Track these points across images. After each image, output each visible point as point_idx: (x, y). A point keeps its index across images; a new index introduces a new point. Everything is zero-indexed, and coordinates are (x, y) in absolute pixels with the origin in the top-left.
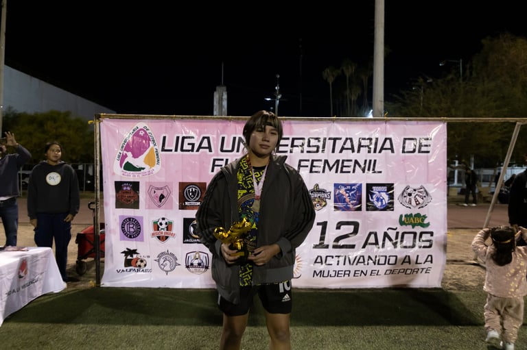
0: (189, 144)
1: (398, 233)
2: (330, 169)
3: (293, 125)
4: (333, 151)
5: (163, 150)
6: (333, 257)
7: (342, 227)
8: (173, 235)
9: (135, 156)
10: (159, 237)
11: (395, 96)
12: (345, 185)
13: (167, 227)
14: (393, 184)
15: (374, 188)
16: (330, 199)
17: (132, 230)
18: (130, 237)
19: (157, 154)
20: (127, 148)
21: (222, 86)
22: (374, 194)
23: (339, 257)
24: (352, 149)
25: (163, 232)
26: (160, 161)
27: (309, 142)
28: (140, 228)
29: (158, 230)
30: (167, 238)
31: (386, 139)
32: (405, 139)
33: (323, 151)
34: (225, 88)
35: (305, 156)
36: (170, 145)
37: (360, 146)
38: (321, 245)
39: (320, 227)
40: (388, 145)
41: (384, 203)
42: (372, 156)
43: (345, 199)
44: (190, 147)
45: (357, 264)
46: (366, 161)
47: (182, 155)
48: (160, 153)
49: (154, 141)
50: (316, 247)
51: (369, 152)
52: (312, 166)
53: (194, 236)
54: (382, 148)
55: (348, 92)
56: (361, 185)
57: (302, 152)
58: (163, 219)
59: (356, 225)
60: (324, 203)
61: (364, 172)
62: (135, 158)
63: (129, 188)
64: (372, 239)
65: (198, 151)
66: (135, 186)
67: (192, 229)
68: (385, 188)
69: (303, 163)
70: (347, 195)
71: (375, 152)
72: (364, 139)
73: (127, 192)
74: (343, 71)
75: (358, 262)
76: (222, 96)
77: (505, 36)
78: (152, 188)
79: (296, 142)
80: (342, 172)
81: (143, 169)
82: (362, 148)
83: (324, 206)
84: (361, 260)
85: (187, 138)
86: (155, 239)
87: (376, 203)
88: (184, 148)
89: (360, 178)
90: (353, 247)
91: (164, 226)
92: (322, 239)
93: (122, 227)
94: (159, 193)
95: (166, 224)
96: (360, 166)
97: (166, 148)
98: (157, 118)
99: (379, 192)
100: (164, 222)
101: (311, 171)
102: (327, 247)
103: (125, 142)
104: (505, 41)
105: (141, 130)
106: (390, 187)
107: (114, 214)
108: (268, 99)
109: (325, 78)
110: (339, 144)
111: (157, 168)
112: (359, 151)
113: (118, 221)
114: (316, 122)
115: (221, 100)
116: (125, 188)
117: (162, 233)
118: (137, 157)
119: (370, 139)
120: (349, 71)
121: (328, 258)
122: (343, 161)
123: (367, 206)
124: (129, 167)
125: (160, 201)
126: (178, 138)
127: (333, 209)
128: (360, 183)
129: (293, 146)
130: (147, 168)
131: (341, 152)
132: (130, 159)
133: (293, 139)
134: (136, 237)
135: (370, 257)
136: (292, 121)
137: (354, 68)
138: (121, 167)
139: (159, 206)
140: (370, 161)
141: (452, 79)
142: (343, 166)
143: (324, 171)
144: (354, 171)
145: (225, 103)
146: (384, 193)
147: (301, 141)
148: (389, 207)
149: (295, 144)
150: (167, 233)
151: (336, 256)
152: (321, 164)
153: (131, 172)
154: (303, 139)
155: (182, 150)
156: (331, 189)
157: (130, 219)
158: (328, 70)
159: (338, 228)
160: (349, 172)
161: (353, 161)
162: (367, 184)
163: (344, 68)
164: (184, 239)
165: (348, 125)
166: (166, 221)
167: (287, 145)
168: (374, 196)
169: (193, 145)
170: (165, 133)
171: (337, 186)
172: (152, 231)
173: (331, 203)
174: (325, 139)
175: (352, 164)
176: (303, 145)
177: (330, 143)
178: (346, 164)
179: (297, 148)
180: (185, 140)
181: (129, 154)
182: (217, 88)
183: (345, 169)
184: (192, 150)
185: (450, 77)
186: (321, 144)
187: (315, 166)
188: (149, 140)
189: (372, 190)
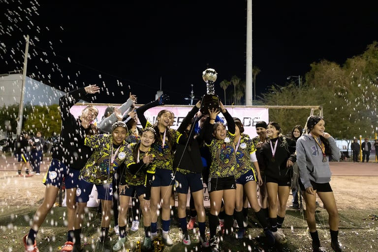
3: (179, 110)
21: (161, 91)
32: (245, 118)
49: (96, 119)
55: (235, 95)
74: (232, 83)
77: (324, 62)
104: (324, 65)
108: (187, 99)
109: (221, 87)
120: (236, 82)
129: (178, 122)
133: (179, 118)
136: (178, 107)
141: (292, 87)
149: (180, 121)
158: (223, 82)
163: (233, 81)
182: (158, 92)
185: (290, 85)
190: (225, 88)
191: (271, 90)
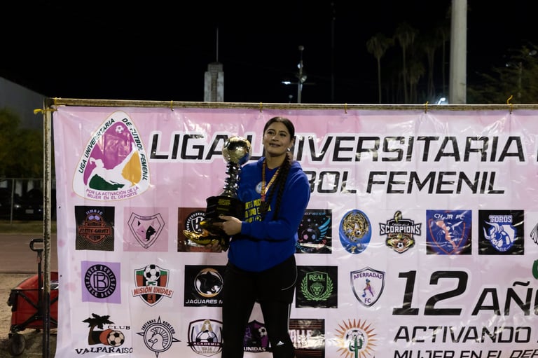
0: (195, 147)
1: (530, 291)
2: (421, 187)
3: (361, 117)
4: (425, 159)
5: (154, 156)
6: (425, 329)
7: (441, 280)
8: (169, 293)
9: (109, 166)
10: (145, 297)
11: (484, 75)
12: (444, 213)
13: (159, 281)
14: (522, 212)
15: (491, 217)
16: (420, 235)
17: (102, 285)
18: (99, 296)
19: (144, 163)
20: (96, 153)
21: (218, 64)
22: (491, 227)
23: (435, 328)
24: (456, 155)
25: (153, 289)
26: (148, 175)
27: (386, 144)
28: (115, 282)
29: (144, 285)
30: (158, 297)
31: (511, 139)
33: (409, 158)
34: (220, 67)
35: (380, 166)
36: (165, 148)
37: (469, 150)
38: (407, 310)
39: (405, 280)
40: (513, 148)
41: (508, 243)
42: (488, 166)
43: (444, 235)
44: (196, 152)
45: (464, 341)
46: (478, 174)
47: (184, 164)
48: (149, 161)
49: (138, 142)
50: (397, 312)
51: (484, 159)
52: (391, 181)
53: (202, 294)
54: (505, 154)
55: (405, 71)
56: (471, 211)
57: (375, 159)
58: (153, 267)
59: (463, 277)
60: (410, 242)
61: (475, 191)
62: (108, 169)
63: (97, 218)
64: (488, 301)
65: (209, 157)
66: (108, 213)
67: (198, 284)
68: (509, 218)
69: (376, 178)
70: (448, 228)
71: (493, 159)
72: (475, 139)
73: (94, 223)
74: (397, 41)
75: (466, 338)
76: (217, 78)
78: (134, 217)
79: (365, 144)
80: (439, 191)
81: (121, 186)
82: (471, 154)
83: (411, 246)
84: (472, 334)
85: (191, 137)
86: (139, 300)
87: (494, 242)
88: (188, 154)
89: (469, 202)
90: (457, 312)
91: (154, 278)
92: (408, 298)
93: (86, 280)
94: (146, 225)
95: (157, 274)
96: (468, 183)
97: (158, 153)
98: (145, 105)
99: (500, 224)
100: (153, 272)
101: (389, 191)
102: (416, 312)
103: (92, 143)
105: (119, 123)
106: (518, 216)
107: (73, 259)
108: (286, 83)
110: (435, 147)
111: (143, 186)
112: (466, 159)
113: (80, 270)
114: (397, 111)
115: (215, 83)
116: (91, 218)
117: (150, 290)
118: (112, 168)
119: (486, 139)
120: (407, 40)
121: (417, 330)
122: (441, 174)
123: (480, 246)
124: (98, 183)
125: (148, 238)
126: (177, 137)
127: (425, 251)
128: (468, 209)
129: (360, 150)
130: (128, 185)
131: (437, 159)
132: (100, 170)
133: (361, 139)
134: (109, 295)
135: (485, 330)
136: (360, 111)
137: (414, 35)
138: (86, 183)
139: (146, 247)
140: (485, 174)
142: (441, 183)
143: (410, 191)
144: (459, 190)
145: (221, 89)
146: (509, 226)
147: (373, 142)
148: (517, 248)
149: (363, 147)
150: (158, 290)
151: (430, 328)
152: (406, 179)
153: (102, 192)
154: (376, 139)
155: (184, 156)
156: (421, 218)
157: (98, 266)
158: (375, 39)
159: (434, 281)
160: (451, 192)
161: (458, 174)
162: (481, 212)
163: (400, 37)
164: (186, 300)
165: (449, 116)
166: (157, 269)
167: (351, 149)
168: (492, 231)
169: (201, 148)
170: (158, 129)
171: (431, 214)
172: (134, 286)
173: (421, 242)
174: (412, 140)
175: (456, 178)
176: (377, 147)
177: (419, 146)
178: (445, 178)
179: (366, 153)
180: (189, 140)
181: (99, 163)
182: (209, 66)
183: (444, 187)
184: (200, 157)
186: (405, 147)
187: (395, 183)
188: (131, 140)
189: (489, 221)
190: (379, 55)
191: (519, 57)
